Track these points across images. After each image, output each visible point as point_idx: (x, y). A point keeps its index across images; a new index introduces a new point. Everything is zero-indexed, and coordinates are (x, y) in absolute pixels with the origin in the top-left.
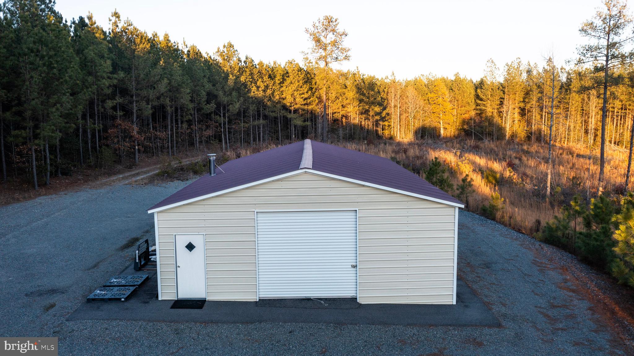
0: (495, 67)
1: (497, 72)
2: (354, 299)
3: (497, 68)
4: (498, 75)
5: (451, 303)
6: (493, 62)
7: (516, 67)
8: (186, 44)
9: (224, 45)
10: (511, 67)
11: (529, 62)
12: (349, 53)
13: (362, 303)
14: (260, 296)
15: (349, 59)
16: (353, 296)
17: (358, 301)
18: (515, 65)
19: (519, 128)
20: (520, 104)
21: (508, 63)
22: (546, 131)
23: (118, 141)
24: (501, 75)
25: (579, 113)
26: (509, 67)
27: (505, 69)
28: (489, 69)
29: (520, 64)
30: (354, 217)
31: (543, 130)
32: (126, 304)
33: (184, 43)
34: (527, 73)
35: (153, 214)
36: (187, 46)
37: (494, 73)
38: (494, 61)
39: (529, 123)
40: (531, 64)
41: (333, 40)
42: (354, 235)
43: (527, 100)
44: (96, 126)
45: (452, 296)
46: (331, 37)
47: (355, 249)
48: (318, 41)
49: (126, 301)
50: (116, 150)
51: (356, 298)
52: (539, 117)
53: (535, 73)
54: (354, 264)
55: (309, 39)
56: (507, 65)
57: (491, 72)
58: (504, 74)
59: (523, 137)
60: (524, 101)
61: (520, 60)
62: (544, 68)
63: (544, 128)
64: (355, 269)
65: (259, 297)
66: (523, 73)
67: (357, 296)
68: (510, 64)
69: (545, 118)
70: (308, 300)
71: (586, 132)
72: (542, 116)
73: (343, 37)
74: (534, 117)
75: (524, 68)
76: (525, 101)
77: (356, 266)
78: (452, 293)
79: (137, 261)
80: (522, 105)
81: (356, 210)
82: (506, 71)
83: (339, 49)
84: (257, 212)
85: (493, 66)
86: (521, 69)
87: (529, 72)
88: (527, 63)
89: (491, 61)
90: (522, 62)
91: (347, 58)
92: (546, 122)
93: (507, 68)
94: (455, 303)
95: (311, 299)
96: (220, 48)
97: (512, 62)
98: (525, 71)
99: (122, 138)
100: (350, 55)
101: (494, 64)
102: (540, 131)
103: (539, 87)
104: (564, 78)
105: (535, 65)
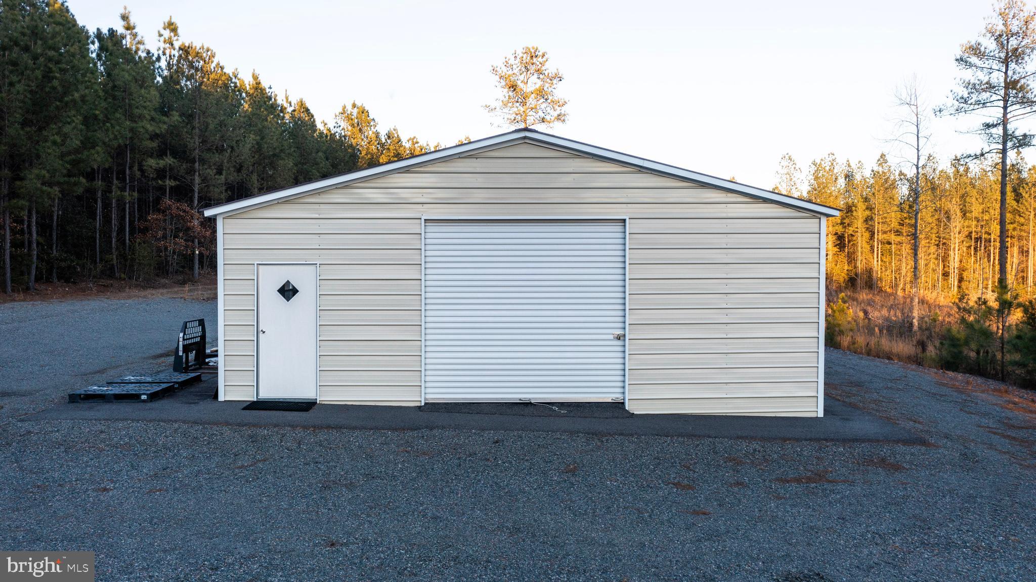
0: (795, 168)
1: (797, 175)
2: (619, 406)
3: (797, 168)
4: (800, 181)
5: (813, 415)
6: (790, 159)
7: (827, 168)
8: (289, 100)
9: (354, 103)
10: (820, 168)
11: (848, 161)
12: (564, 109)
13: (635, 413)
14: (428, 396)
15: (564, 120)
16: (617, 398)
17: (627, 408)
18: (826, 165)
19: (836, 265)
20: (837, 228)
21: (816, 161)
22: (879, 273)
23: (164, 237)
24: (805, 179)
25: (933, 241)
26: (818, 166)
27: (811, 170)
28: (785, 171)
29: (835, 164)
30: (621, 235)
31: (875, 269)
32: (149, 405)
33: (287, 98)
34: (846, 180)
35: (212, 220)
36: (290, 103)
37: (792, 177)
38: (793, 158)
39: (851, 258)
40: (851, 165)
41: (537, 86)
42: (620, 271)
43: (847, 221)
44: (127, 194)
45: (815, 399)
46: (533, 83)
47: (621, 301)
48: (513, 87)
49: (151, 401)
50: (159, 250)
51: (623, 403)
52: (868, 247)
53: (858, 177)
54: (620, 332)
55: (497, 84)
56: (815, 164)
57: (788, 176)
58: (809, 179)
59: (842, 280)
60: (842, 223)
61: (834, 157)
62: (873, 171)
63: (876, 265)
64: (620, 343)
65: (425, 399)
66: (839, 177)
67: (624, 399)
68: (818, 161)
69: (878, 250)
70: (527, 405)
71: (946, 275)
72: (872, 247)
73: (555, 81)
74: (860, 249)
75: (841, 170)
76: (845, 223)
77: (624, 336)
78: (814, 394)
79: (181, 353)
80: (840, 229)
81: (624, 221)
82: (812, 173)
83: (549, 101)
84: (425, 220)
85: (790, 166)
86: (835, 171)
87: (849, 177)
88: (845, 162)
89: (787, 157)
90: (837, 160)
91: (559, 118)
92: (879, 257)
93: (813, 168)
94: (821, 414)
95: (531, 403)
96: (347, 107)
97: (822, 160)
98: (843, 176)
99: (172, 232)
100: (566, 113)
101: (792, 163)
102: (869, 271)
103: (866, 200)
104: (904, 190)
105: (858, 165)
